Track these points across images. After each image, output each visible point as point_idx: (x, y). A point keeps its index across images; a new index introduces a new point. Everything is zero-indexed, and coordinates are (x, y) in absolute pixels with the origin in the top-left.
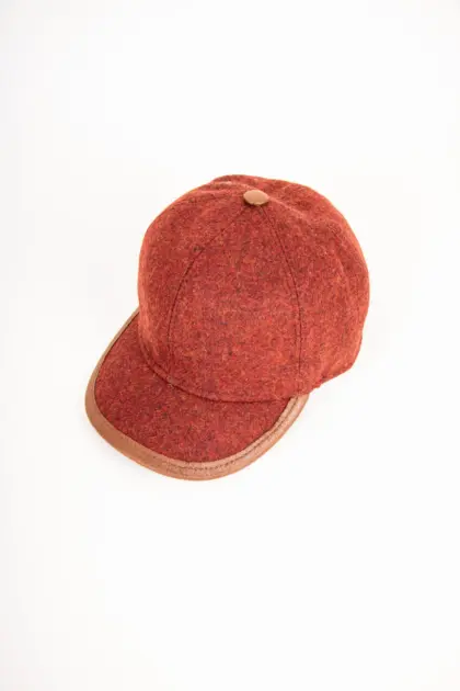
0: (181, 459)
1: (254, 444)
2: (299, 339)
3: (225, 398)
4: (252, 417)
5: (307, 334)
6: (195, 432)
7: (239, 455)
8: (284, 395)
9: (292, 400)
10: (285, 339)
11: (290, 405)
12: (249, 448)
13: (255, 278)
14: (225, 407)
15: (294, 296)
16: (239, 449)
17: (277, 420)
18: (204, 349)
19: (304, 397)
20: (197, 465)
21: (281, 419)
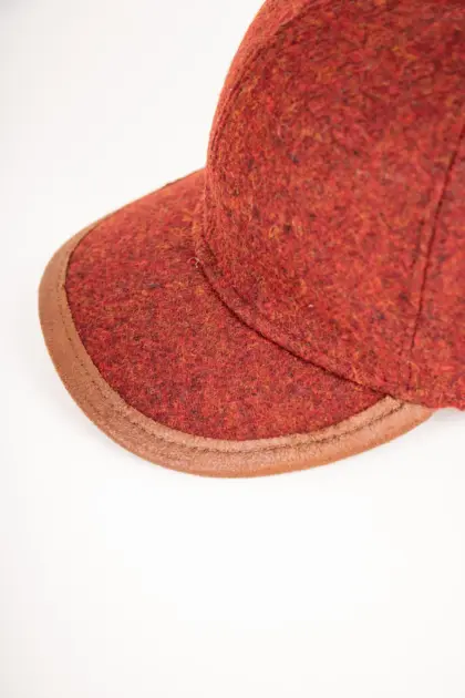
0: (122, 393)
1: (264, 442)
2: (422, 259)
3: (262, 326)
4: (292, 389)
5: (444, 258)
6: (175, 359)
7: (223, 445)
8: (377, 381)
9: (389, 402)
10: (392, 247)
11: (379, 409)
12: (250, 445)
13: (393, 90)
14: (256, 344)
15: (446, 160)
16: (232, 434)
17: (336, 422)
18: (250, 200)
19: (419, 410)
20: (139, 418)
21: (344, 426)
